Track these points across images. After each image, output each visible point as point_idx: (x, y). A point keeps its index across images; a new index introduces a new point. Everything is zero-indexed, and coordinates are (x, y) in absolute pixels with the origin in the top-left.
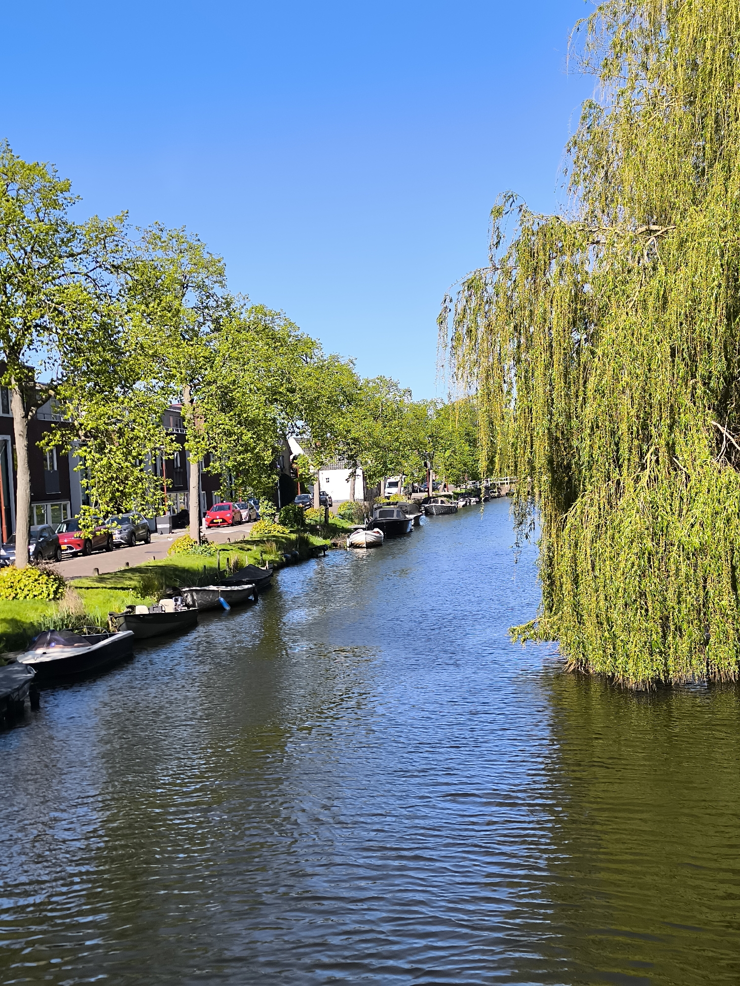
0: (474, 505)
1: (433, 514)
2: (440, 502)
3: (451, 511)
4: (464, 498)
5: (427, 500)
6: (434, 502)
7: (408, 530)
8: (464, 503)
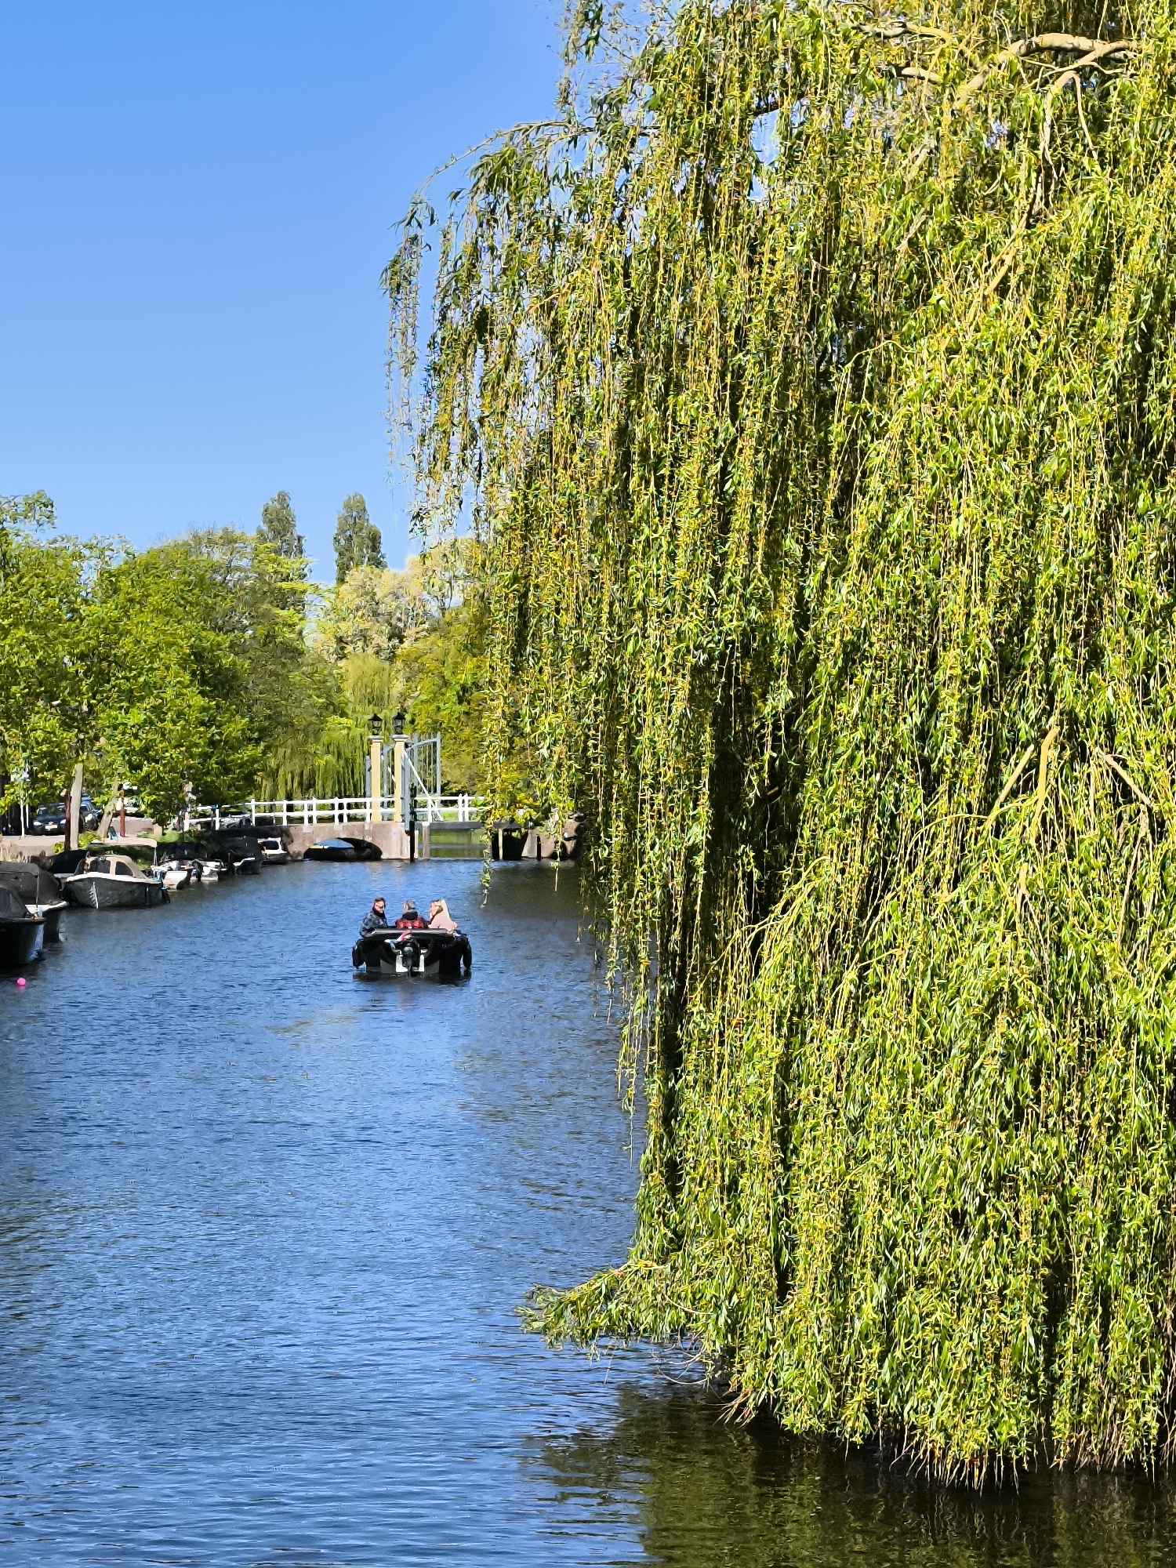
0: (212, 884)
1: (89, 906)
2: (113, 867)
3: (149, 898)
4: (181, 859)
5: (70, 860)
6: (95, 867)
7: (34, 956)
8: (183, 875)
